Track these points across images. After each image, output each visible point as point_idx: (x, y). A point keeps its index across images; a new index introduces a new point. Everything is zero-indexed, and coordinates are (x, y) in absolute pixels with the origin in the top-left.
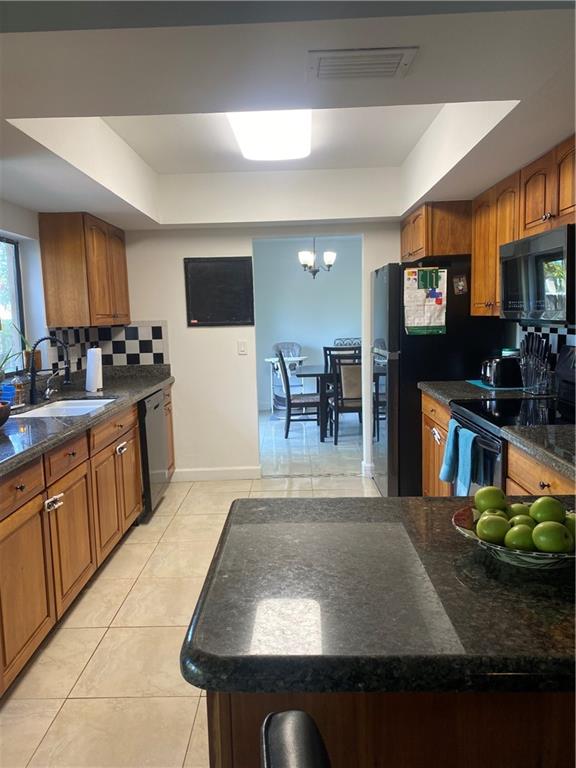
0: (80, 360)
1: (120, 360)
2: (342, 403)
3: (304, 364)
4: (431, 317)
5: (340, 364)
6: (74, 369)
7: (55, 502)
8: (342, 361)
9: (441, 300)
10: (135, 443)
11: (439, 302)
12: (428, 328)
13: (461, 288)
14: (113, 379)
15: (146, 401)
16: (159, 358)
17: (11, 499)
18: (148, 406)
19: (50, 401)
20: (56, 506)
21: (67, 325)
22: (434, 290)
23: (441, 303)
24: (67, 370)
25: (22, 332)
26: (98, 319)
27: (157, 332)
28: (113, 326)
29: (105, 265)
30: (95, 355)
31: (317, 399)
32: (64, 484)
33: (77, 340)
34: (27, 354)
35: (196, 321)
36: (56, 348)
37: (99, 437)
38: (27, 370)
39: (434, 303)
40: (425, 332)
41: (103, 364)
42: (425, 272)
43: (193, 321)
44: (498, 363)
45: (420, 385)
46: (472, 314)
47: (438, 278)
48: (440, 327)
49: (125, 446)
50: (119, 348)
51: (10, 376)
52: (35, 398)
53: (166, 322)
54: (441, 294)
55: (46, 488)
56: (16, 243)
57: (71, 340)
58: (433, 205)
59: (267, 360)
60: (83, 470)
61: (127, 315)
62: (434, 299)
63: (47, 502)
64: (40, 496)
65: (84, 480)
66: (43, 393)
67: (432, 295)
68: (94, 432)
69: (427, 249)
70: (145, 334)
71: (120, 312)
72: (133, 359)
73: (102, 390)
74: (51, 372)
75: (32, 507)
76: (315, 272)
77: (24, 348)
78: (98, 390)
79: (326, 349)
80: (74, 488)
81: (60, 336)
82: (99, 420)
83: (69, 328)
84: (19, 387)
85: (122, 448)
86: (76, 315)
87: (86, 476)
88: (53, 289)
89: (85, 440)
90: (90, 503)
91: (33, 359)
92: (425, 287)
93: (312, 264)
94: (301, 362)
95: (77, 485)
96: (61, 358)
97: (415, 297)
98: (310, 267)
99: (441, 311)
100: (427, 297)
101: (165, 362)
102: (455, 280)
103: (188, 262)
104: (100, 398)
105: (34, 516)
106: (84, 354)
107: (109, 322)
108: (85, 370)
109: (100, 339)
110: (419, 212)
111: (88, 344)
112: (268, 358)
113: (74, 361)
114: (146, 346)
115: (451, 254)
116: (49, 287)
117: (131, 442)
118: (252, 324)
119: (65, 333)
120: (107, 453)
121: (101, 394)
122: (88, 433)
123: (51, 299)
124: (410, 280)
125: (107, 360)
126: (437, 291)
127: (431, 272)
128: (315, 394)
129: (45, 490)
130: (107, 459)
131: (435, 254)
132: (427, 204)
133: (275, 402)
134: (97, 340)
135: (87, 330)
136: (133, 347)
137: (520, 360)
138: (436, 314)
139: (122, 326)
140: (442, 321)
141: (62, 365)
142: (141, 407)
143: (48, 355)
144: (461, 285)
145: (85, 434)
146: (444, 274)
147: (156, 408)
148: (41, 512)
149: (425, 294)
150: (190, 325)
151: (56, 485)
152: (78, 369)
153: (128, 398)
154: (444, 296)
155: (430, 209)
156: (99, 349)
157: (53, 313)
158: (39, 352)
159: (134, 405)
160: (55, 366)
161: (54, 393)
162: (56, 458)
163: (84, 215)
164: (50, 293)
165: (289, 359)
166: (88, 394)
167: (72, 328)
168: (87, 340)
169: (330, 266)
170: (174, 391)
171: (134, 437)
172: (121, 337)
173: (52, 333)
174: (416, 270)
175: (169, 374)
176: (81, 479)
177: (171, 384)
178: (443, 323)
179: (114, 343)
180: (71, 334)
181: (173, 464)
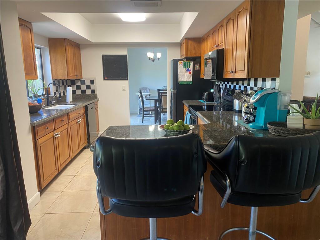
0: (64, 91)
1: (79, 92)
2: (163, 109)
3: (151, 95)
4: (187, 78)
5: (162, 95)
6: (62, 94)
7: (57, 134)
8: (163, 94)
9: (191, 72)
10: (84, 120)
11: (190, 73)
12: (186, 82)
13: (197, 68)
14: (76, 98)
15: (88, 106)
16: (93, 91)
17: (44, 131)
18: (89, 108)
19: (54, 105)
20: (58, 136)
21: (59, 79)
22: (188, 69)
23: (191, 73)
24: (60, 94)
25: (43, 80)
26: (70, 76)
27: (92, 82)
28: (76, 79)
29: (73, 58)
30: (69, 90)
31: (154, 108)
32: (61, 129)
33: (63, 84)
34: (45, 89)
35: (107, 78)
36: (55, 87)
37: (72, 116)
38: (45, 94)
39: (188, 73)
40: (185, 83)
41: (72, 93)
42: (185, 62)
43: (105, 78)
44: (207, 94)
45: (183, 102)
46: (201, 77)
47: (190, 64)
48: (190, 82)
49: (81, 121)
50: (78, 87)
51: (40, 96)
52: (48, 104)
53: (95, 78)
54: (191, 70)
55: (55, 130)
56: (40, 49)
57: (61, 84)
58: (188, 39)
59: (136, 94)
60: (66, 126)
61: (81, 76)
62: (188, 72)
63: (55, 134)
64: (53, 132)
65: (67, 130)
66: (51, 102)
67: (188, 70)
68: (70, 114)
69: (186, 55)
70: (88, 83)
71: (78, 74)
72: (84, 92)
73: (72, 102)
74: (54, 95)
75: (51, 135)
76: (153, 61)
77: (44, 86)
78: (71, 102)
79: (158, 90)
80: (63, 131)
81: (57, 82)
82: (71, 111)
83: (60, 80)
84: (43, 100)
85: (80, 121)
86: (63, 75)
87: (67, 128)
88: (54, 66)
89: (67, 116)
90: (69, 138)
91: (47, 91)
92: (186, 68)
93: (152, 58)
94: (149, 95)
95: (65, 131)
96: (57, 91)
97: (182, 71)
98: (152, 59)
99: (191, 76)
100: (186, 71)
101: (95, 93)
102: (195, 65)
103: (103, 56)
104: (71, 104)
105: (51, 138)
106: (66, 89)
107: (75, 78)
108: (66, 95)
109: (71, 84)
110: (184, 41)
111: (67, 86)
112: (137, 93)
113: (62, 92)
114: (88, 87)
115: (194, 56)
116: (53, 65)
117: (83, 120)
118: (127, 79)
119: (59, 82)
120: (74, 122)
121: (72, 103)
122: (68, 114)
123: (53, 69)
124: (180, 65)
125: (74, 92)
126: (189, 69)
127: (187, 62)
128: (153, 107)
129: (54, 131)
130: (75, 124)
131: (189, 56)
132: (186, 38)
133: (140, 110)
134: (70, 84)
135: (66, 81)
136: (83, 87)
137: (213, 93)
138: (189, 77)
139: (80, 79)
140: (191, 80)
141: (57, 93)
142: (86, 108)
143: (53, 89)
144: (197, 67)
145: (67, 114)
146: (192, 63)
147: (91, 109)
148: (53, 137)
149: (185, 70)
150: (104, 79)
151: (58, 129)
152: (63, 95)
153: (81, 105)
154: (192, 70)
155: (187, 40)
156: (71, 87)
157: (54, 74)
158: (50, 88)
159: (84, 107)
160: (55, 93)
161: (55, 103)
162: (58, 121)
163: (65, 39)
164: (53, 67)
165: (145, 94)
166: (67, 103)
167: (61, 80)
168: (67, 84)
169: (159, 58)
170: (99, 103)
171: (84, 118)
172: (79, 83)
173: (54, 81)
174: (182, 61)
175: (97, 97)
176: (65, 129)
177: (98, 101)
178: (191, 81)
179: (76, 85)
180: (61, 82)
181: (99, 130)
